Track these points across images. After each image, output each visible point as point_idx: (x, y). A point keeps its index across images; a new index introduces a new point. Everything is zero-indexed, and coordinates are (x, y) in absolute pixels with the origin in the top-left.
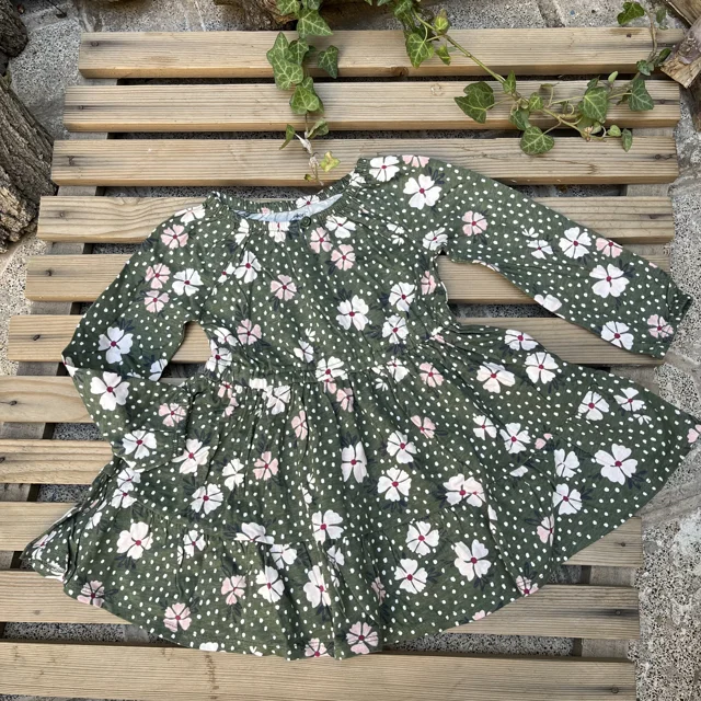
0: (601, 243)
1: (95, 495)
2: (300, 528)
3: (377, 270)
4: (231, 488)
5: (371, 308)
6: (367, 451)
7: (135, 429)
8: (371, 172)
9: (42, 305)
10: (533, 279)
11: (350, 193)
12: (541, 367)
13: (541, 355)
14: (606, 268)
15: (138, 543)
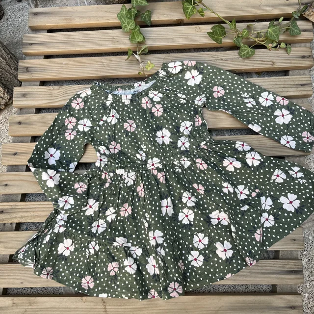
0: (279, 99)
1: (46, 227)
2: (143, 239)
3: (173, 116)
4: (110, 221)
5: (171, 134)
6: (173, 201)
7: (64, 195)
8: (169, 69)
9: (17, 138)
10: (247, 117)
11: (160, 80)
12: (253, 158)
13: (253, 153)
14: (281, 110)
15: (68, 248)
